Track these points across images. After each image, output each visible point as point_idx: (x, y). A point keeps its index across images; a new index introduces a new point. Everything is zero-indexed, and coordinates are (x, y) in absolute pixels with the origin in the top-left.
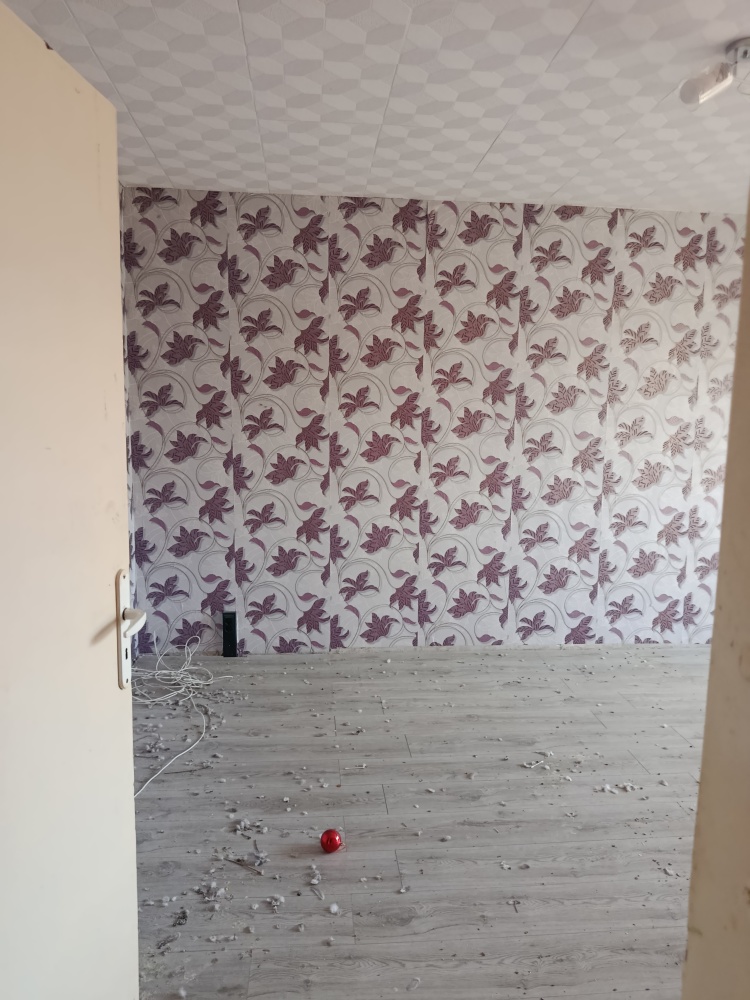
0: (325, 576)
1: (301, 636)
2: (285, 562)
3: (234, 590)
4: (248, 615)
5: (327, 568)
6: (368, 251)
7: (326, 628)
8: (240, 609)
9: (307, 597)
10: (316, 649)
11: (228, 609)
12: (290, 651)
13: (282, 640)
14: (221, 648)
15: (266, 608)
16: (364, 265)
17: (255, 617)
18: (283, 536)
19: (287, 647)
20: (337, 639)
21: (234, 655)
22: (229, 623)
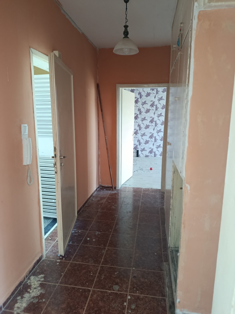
0: (153, 145)
1: (149, 155)
2: (147, 142)
3: (138, 146)
4: (141, 151)
5: (154, 143)
6: (163, 90)
7: (153, 153)
8: (139, 150)
9: (150, 148)
10: (152, 157)
11: (137, 149)
12: (147, 157)
13: (146, 155)
14: (136, 156)
15: (143, 150)
16: (162, 92)
17: (142, 151)
18: (147, 138)
19: (147, 156)
20: (155, 155)
21: (138, 157)
22: (138, 151)
